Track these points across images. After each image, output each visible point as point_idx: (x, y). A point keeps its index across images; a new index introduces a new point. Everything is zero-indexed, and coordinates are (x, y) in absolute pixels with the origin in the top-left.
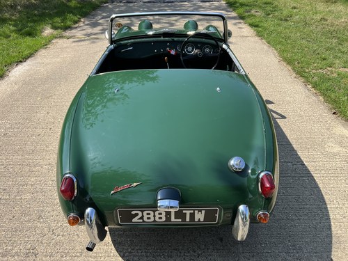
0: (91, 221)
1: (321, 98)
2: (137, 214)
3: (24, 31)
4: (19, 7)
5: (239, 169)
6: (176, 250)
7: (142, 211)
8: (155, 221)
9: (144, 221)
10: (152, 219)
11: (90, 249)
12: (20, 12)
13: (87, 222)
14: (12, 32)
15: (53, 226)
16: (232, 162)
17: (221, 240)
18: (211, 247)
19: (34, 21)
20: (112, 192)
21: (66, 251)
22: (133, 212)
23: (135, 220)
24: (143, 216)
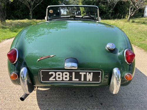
0: (24, 77)
1: (143, 50)
2: (52, 75)
3: (13, 31)
4: (13, 25)
5: (112, 48)
6: (75, 108)
7: (55, 72)
8: (63, 80)
9: (56, 80)
10: (61, 79)
11: (22, 99)
12: (13, 26)
13: (22, 78)
14: (8, 31)
15: (6, 96)
16: (108, 46)
17: (102, 104)
18: (96, 107)
19: (18, 28)
20: (38, 60)
21: (10, 108)
22: (50, 73)
23: (51, 79)
24: (56, 76)
